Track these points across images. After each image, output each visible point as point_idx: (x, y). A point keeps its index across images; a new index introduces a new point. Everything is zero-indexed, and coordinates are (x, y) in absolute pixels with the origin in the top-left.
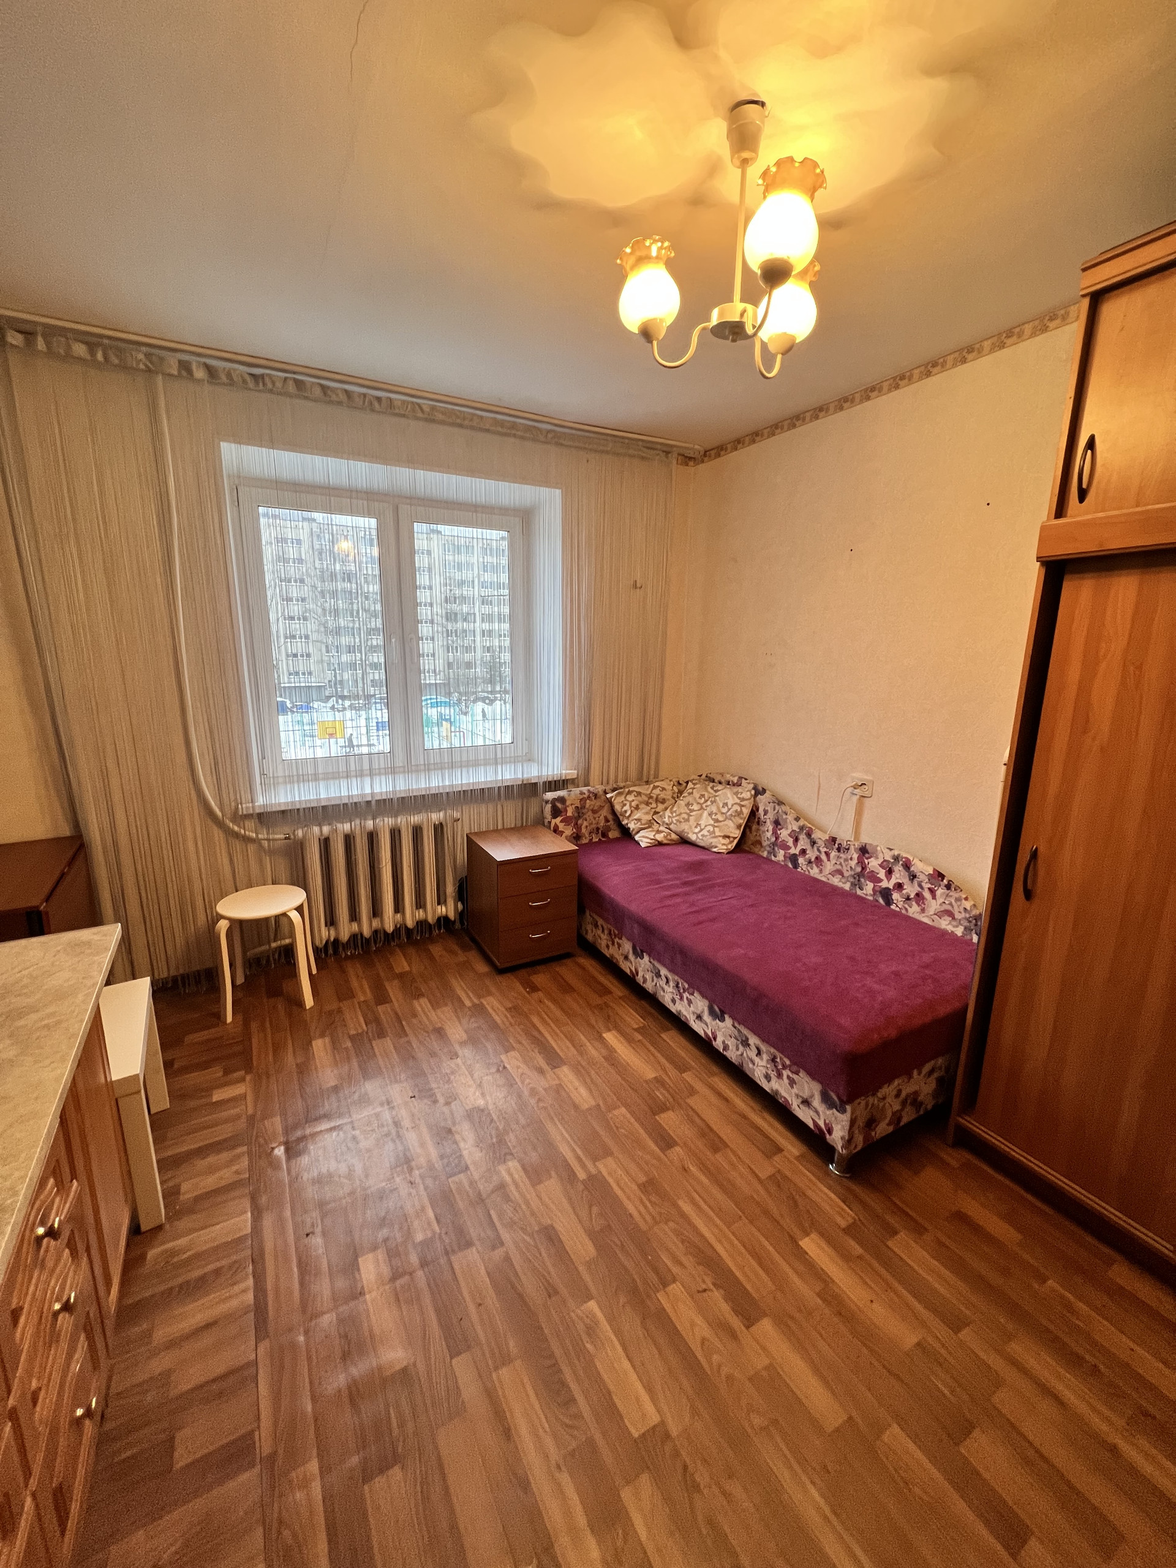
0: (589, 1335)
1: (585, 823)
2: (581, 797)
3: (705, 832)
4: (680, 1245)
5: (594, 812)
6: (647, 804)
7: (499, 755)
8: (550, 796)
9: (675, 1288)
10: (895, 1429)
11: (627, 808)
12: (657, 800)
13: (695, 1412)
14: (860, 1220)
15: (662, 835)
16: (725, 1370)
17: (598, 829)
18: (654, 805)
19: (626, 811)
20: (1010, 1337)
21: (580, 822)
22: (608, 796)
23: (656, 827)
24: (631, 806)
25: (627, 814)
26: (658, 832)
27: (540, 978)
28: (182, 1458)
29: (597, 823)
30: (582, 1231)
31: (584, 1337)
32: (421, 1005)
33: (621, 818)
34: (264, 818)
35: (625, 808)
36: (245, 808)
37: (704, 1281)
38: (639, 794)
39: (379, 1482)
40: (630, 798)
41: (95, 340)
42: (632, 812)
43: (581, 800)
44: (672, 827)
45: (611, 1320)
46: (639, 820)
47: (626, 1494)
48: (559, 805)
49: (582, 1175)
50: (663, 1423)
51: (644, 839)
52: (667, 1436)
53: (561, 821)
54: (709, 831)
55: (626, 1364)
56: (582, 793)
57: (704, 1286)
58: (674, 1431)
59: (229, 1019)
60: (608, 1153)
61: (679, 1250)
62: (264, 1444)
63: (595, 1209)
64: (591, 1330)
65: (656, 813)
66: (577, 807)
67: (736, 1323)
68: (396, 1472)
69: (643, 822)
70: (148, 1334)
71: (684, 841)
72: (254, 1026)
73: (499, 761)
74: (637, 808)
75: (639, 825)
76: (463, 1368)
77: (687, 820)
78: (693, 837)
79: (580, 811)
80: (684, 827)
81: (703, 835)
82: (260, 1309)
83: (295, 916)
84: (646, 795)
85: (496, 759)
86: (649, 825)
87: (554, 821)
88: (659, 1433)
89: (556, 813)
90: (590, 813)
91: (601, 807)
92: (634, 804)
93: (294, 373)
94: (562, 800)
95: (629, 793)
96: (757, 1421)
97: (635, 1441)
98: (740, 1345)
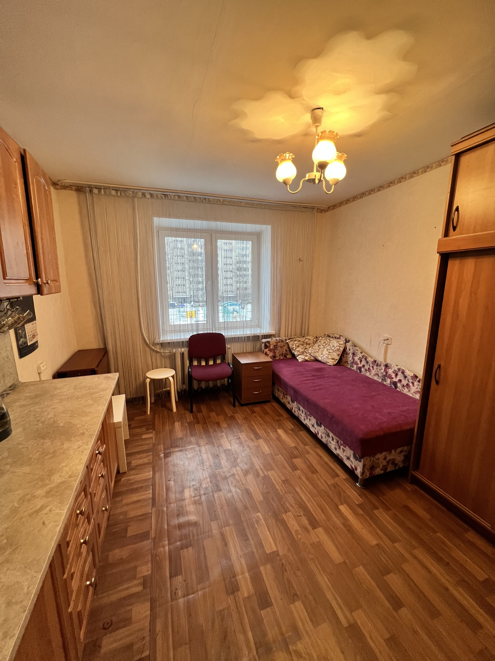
0: (257, 523)
1: (278, 352)
2: (276, 341)
3: (324, 357)
4: (293, 501)
5: (281, 347)
6: (303, 345)
7: (245, 325)
8: (264, 340)
9: (289, 514)
10: (361, 567)
11: (294, 346)
12: (307, 344)
13: (289, 549)
14: (365, 503)
15: (307, 357)
16: (302, 540)
17: (283, 354)
18: (305, 346)
19: (294, 348)
20: (415, 548)
21: (275, 351)
22: (287, 341)
23: (305, 354)
24: (296, 346)
25: (294, 349)
26: (306, 356)
27: (257, 409)
28: (129, 534)
29: (283, 352)
30: (260, 493)
31: (255, 523)
32: (212, 414)
33: (292, 350)
34: (162, 345)
35: (293, 346)
36: (157, 341)
37: (300, 513)
38: (299, 341)
39: (185, 550)
40: (296, 342)
41: (118, 189)
42: (296, 348)
43: (276, 342)
44: (312, 354)
45: (265, 519)
46: (299, 351)
47: (262, 568)
48: (268, 344)
49: (262, 475)
50: (277, 551)
51: (300, 358)
52: (278, 555)
53: (268, 350)
54: (326, 357)
55: (268, 533)
56: (277, 340)
57: (300, 515)
58: (281, 554)
59: (149, 413)
60: (272, 469)
61: (293, 502)
62: (153, 534)
63: (265, 486)
64: (257, 522)
65: (306, 349)
66: (274, 345)
67: (309, 527)
68: (190, 549)
69: (300, 352)
70: (121, 501)
71: (316, 360)
72: (156, 416)
73: (245, 327)
74: (298, 346)
75: (298, 353)
76: (214, 525)
77: (318, 352)
78: (320, 359)
79: (276, 346)
80: (317, 354)
81: (324, 358)
82: (153, 499)
83: (171, 379)
84: (302, 341)
85: (244, 326)
86: (303, 353)
87: (265, 350)
88: (276, 554)
89: (266, 347)
90: (279, 348)
91: (284, 346)
92: (297, 345)
93: (178, 193)
94: (269, 342)
95: (295, 340)
96: (311, 556)
97: (267, 554)
98: (309, 534)
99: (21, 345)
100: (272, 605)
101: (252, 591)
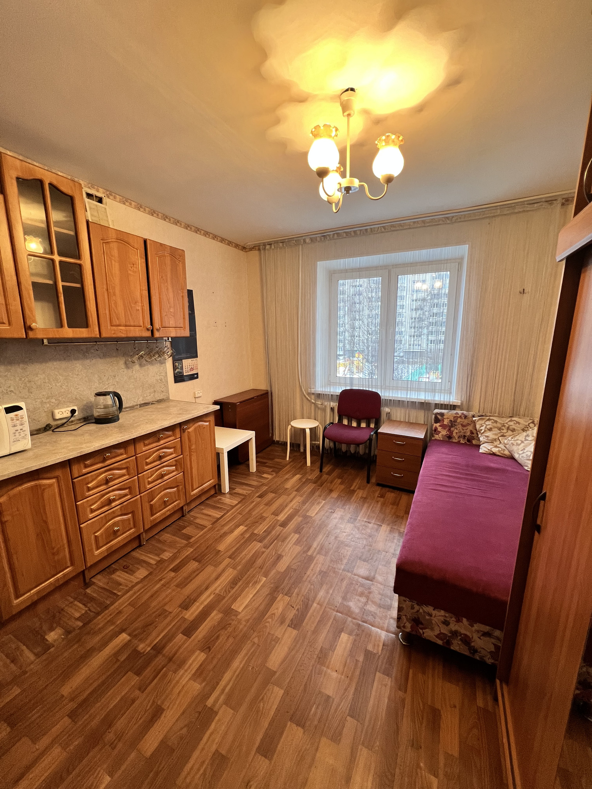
1: (456, 431)
4: (306, 592)
5: (463, 426)
6: (500, 429)
8: (437, 411)
15: (497, 449)
16: (267, 624)
17: (465, 436)
18: (505, 431)
22: (474, 419)
23: (496, 443)
24: (486, 427)
25: (482, 432)
26: (496, 447)
27: (391, 495)
29: (465, 433)
30: (287, 565)
31: (253, 582)
35: (482, 428)
38: (496, 422)
40: (488, 423)
42: (485, 431)
43: (455, 417)
44: (507, 446)
46: (487, 437)
47: (215, 612)
49: (310, 553)
50: (240, 613)
51: (483, 449)
52: (236, 616)
53: (440, 426)
54: (527, 455)
57: (294, 606)
61: (303, 593)
64: (255, 583)
65: (503, 436)
66: (451, 421)
67: (288, 622)
69: (489, 438)
74: (490, 430)
75: (485, 440)
78: (516, 456)
79: (453, 423)
81: (522, 457)
83: (308, 431)
84: (501, 424)
86: (492, 441)
87: (435, 425)
92: (488, 427)
94: (442, 415)
96: (256, 640)
97: (230, 608)
98: (280, 626)
99: (176, 374)
100: (190, 638)
101: (191, 618)
